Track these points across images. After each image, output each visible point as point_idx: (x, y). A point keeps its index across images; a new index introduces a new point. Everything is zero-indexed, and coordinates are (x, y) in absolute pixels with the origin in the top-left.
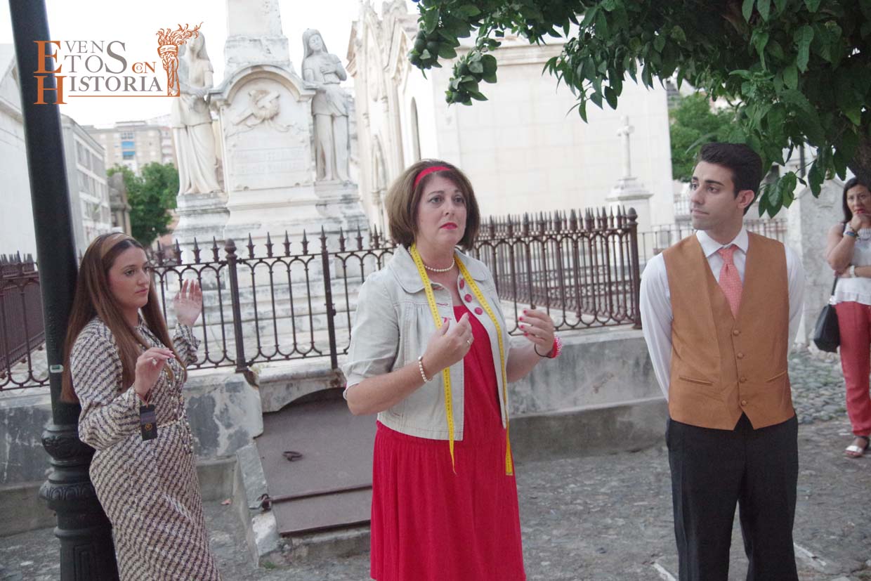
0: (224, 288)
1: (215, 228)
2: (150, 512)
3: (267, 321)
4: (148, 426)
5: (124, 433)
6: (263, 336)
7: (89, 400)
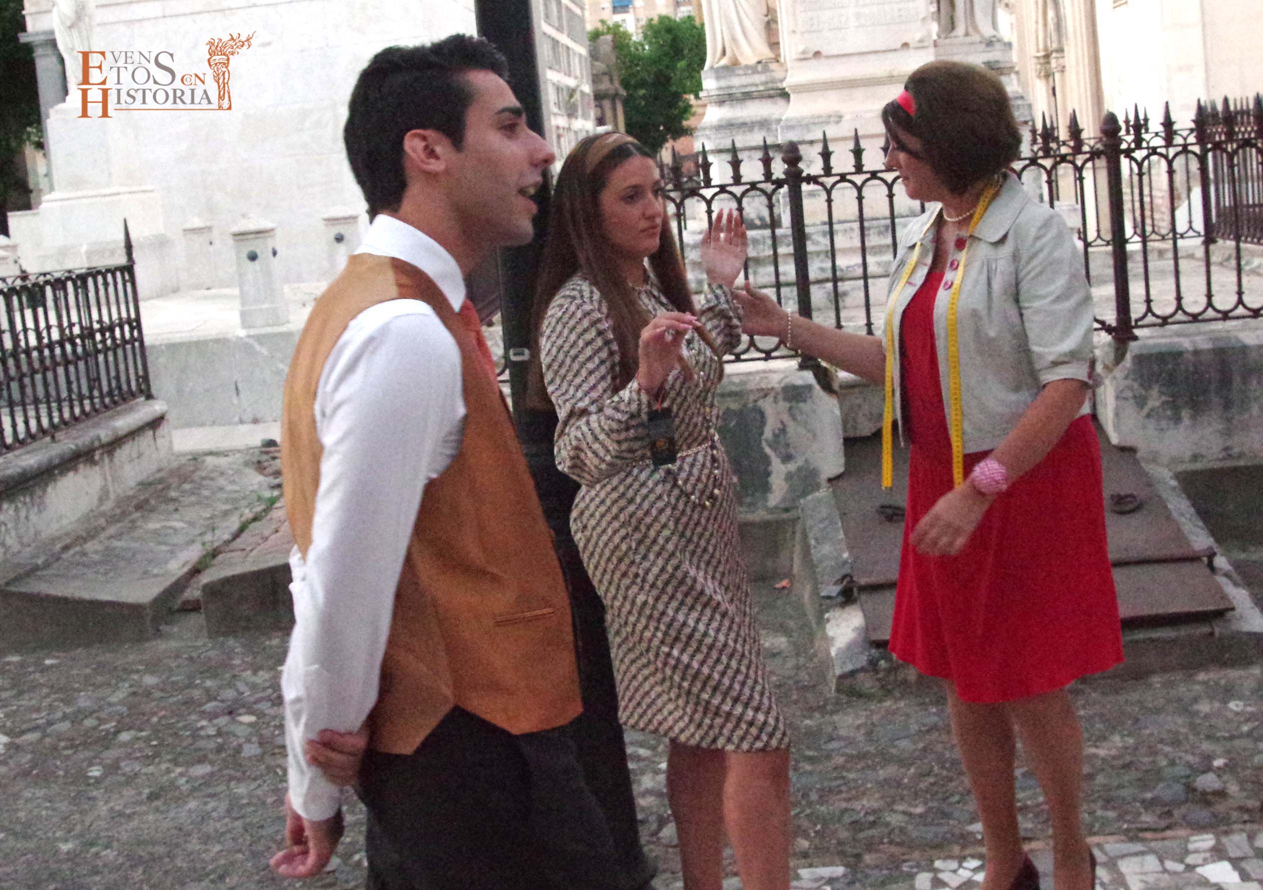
0: (780, 226)
1: (764, 124)
2: (663, 591)
3: (852, 282)
4: (662, 444)
5: (625, 455)
6: (844, 308)
7: (568, 406)
